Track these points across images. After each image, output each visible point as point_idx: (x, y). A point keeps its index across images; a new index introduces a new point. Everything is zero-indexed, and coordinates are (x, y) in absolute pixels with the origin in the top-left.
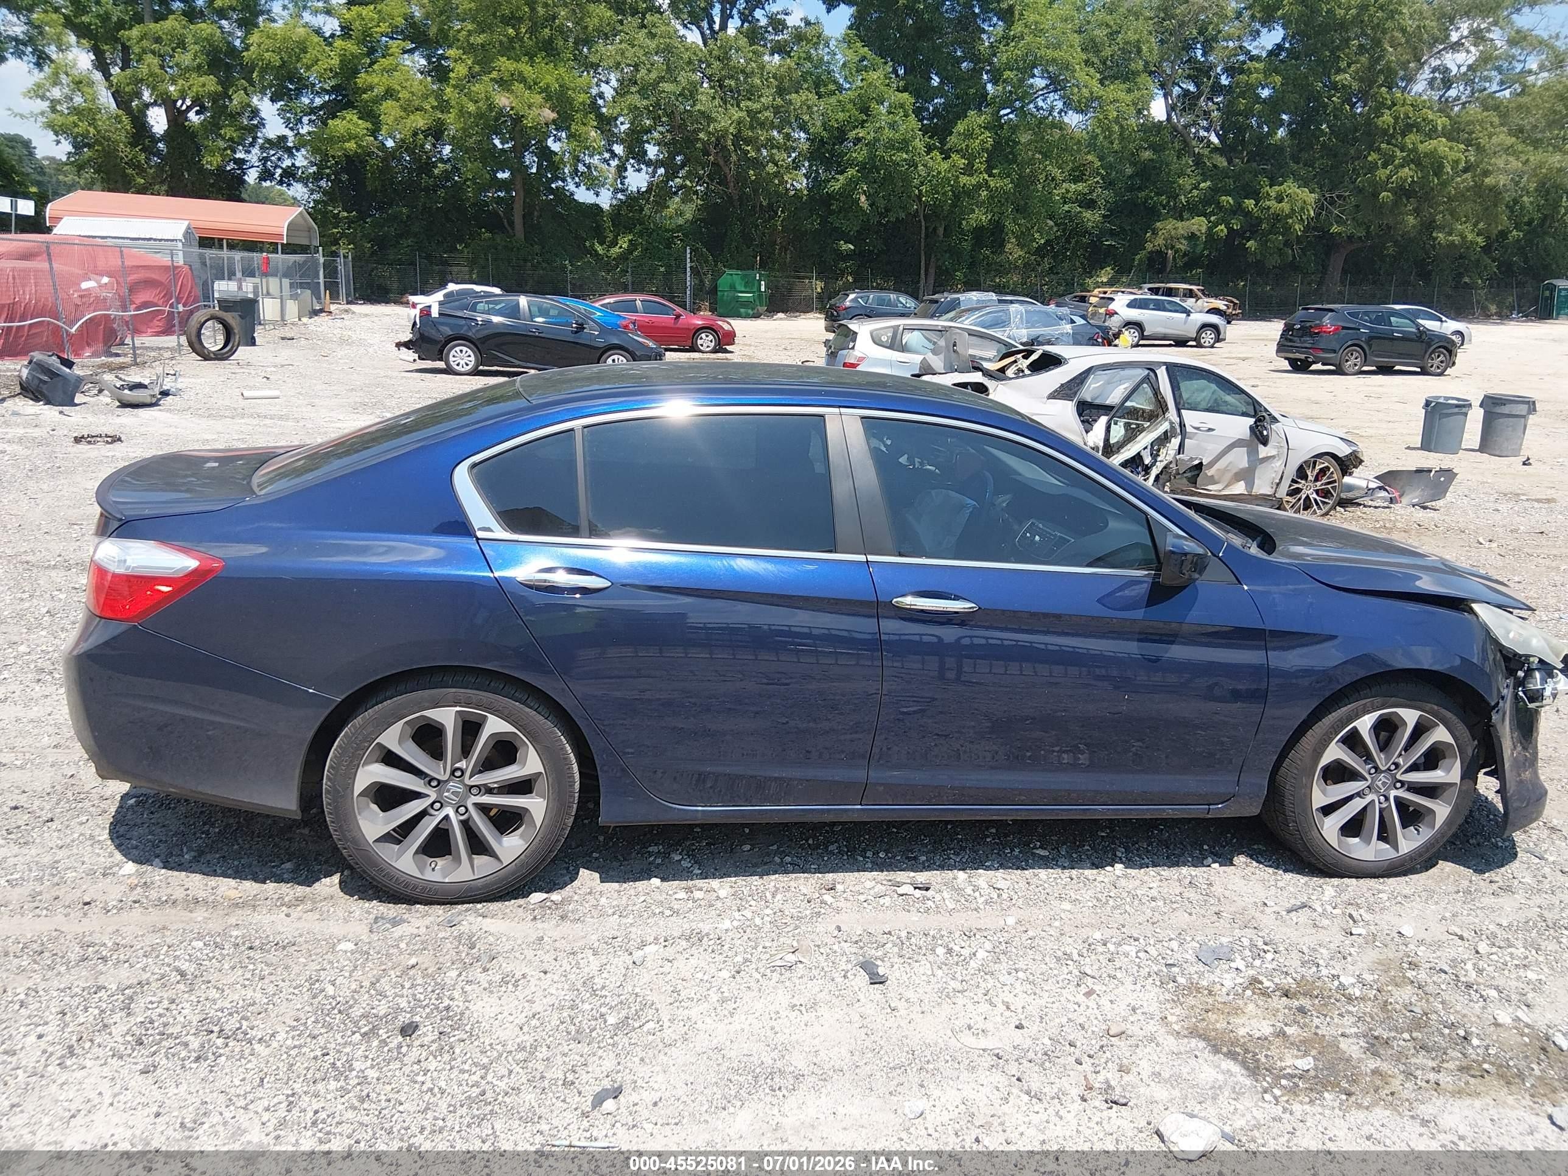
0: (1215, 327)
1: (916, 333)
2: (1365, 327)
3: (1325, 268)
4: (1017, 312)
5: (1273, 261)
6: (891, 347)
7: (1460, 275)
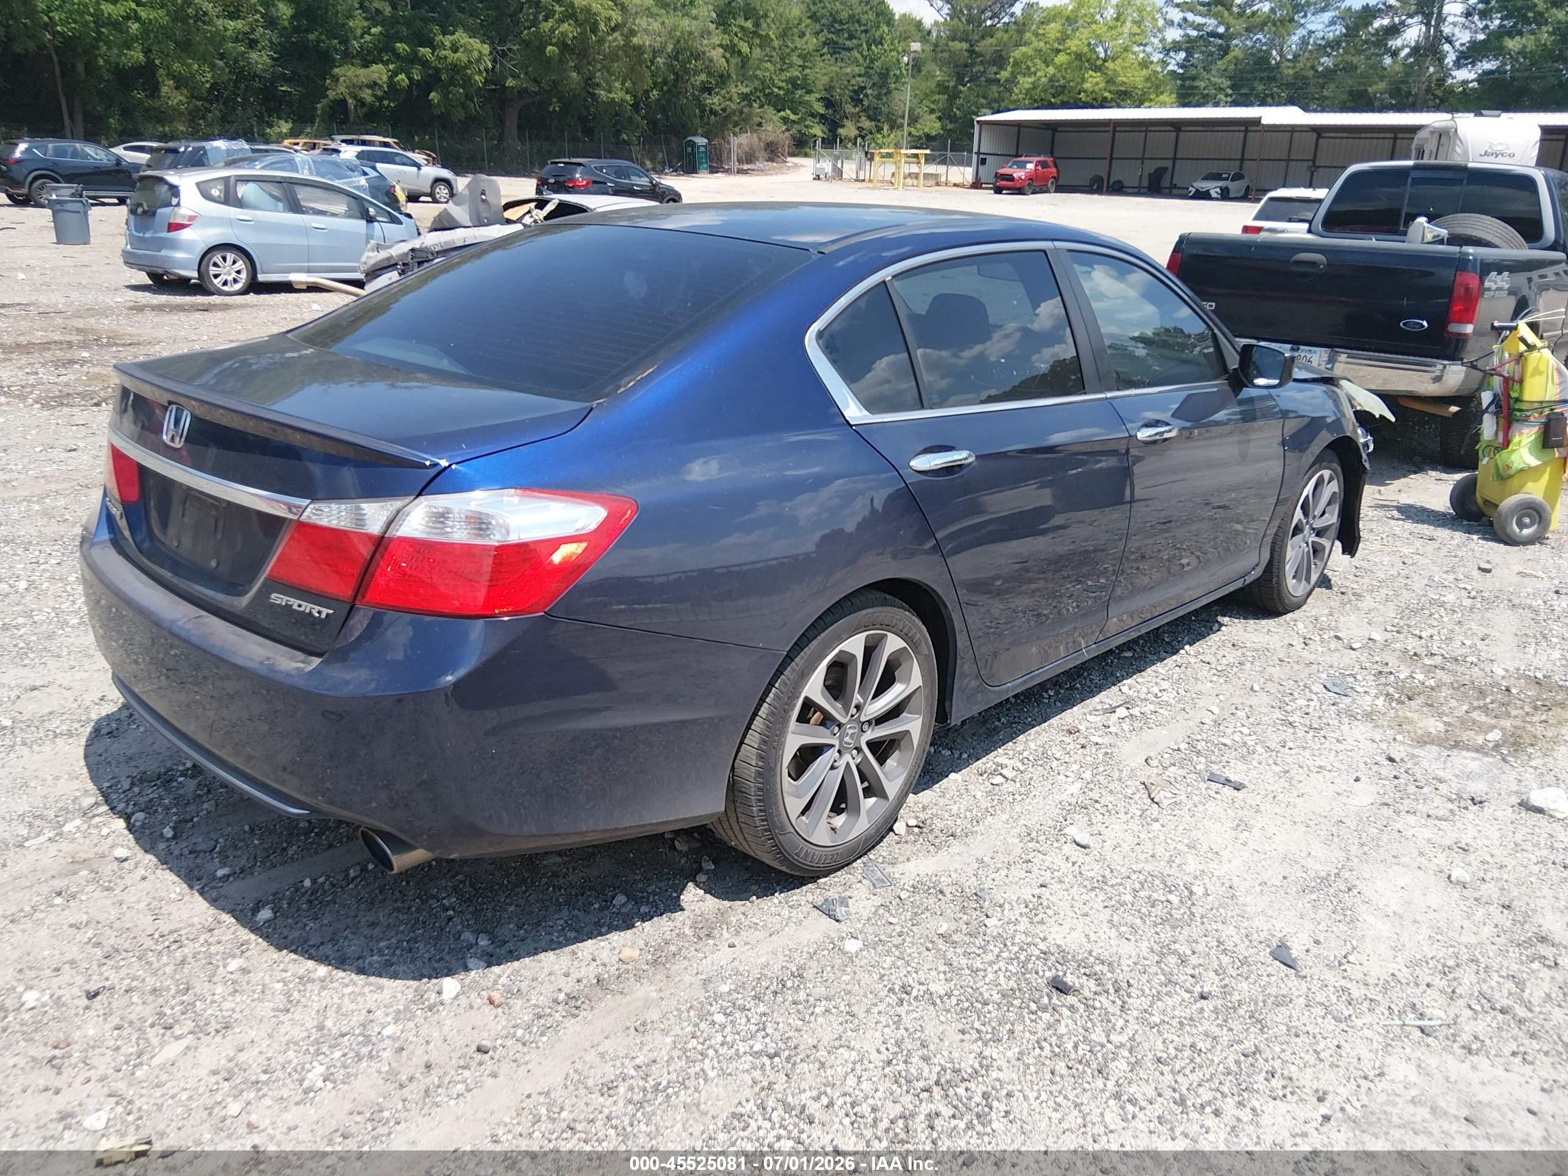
0: (447, 182)
1: (251, 185)
2: (612, 181)
3: (502, 122)
4: (304, 162)
5: (459, 114)
6: (226, 202)
7: (618, 133)
